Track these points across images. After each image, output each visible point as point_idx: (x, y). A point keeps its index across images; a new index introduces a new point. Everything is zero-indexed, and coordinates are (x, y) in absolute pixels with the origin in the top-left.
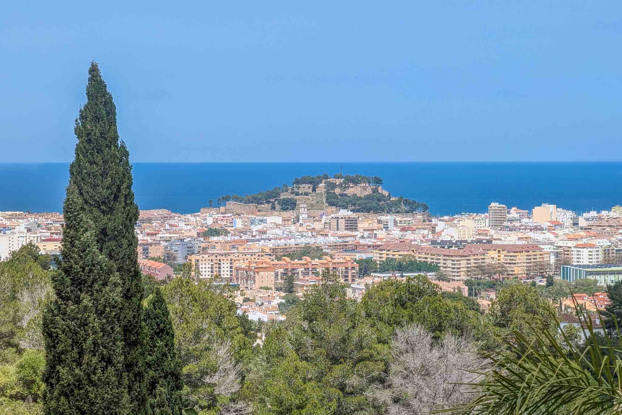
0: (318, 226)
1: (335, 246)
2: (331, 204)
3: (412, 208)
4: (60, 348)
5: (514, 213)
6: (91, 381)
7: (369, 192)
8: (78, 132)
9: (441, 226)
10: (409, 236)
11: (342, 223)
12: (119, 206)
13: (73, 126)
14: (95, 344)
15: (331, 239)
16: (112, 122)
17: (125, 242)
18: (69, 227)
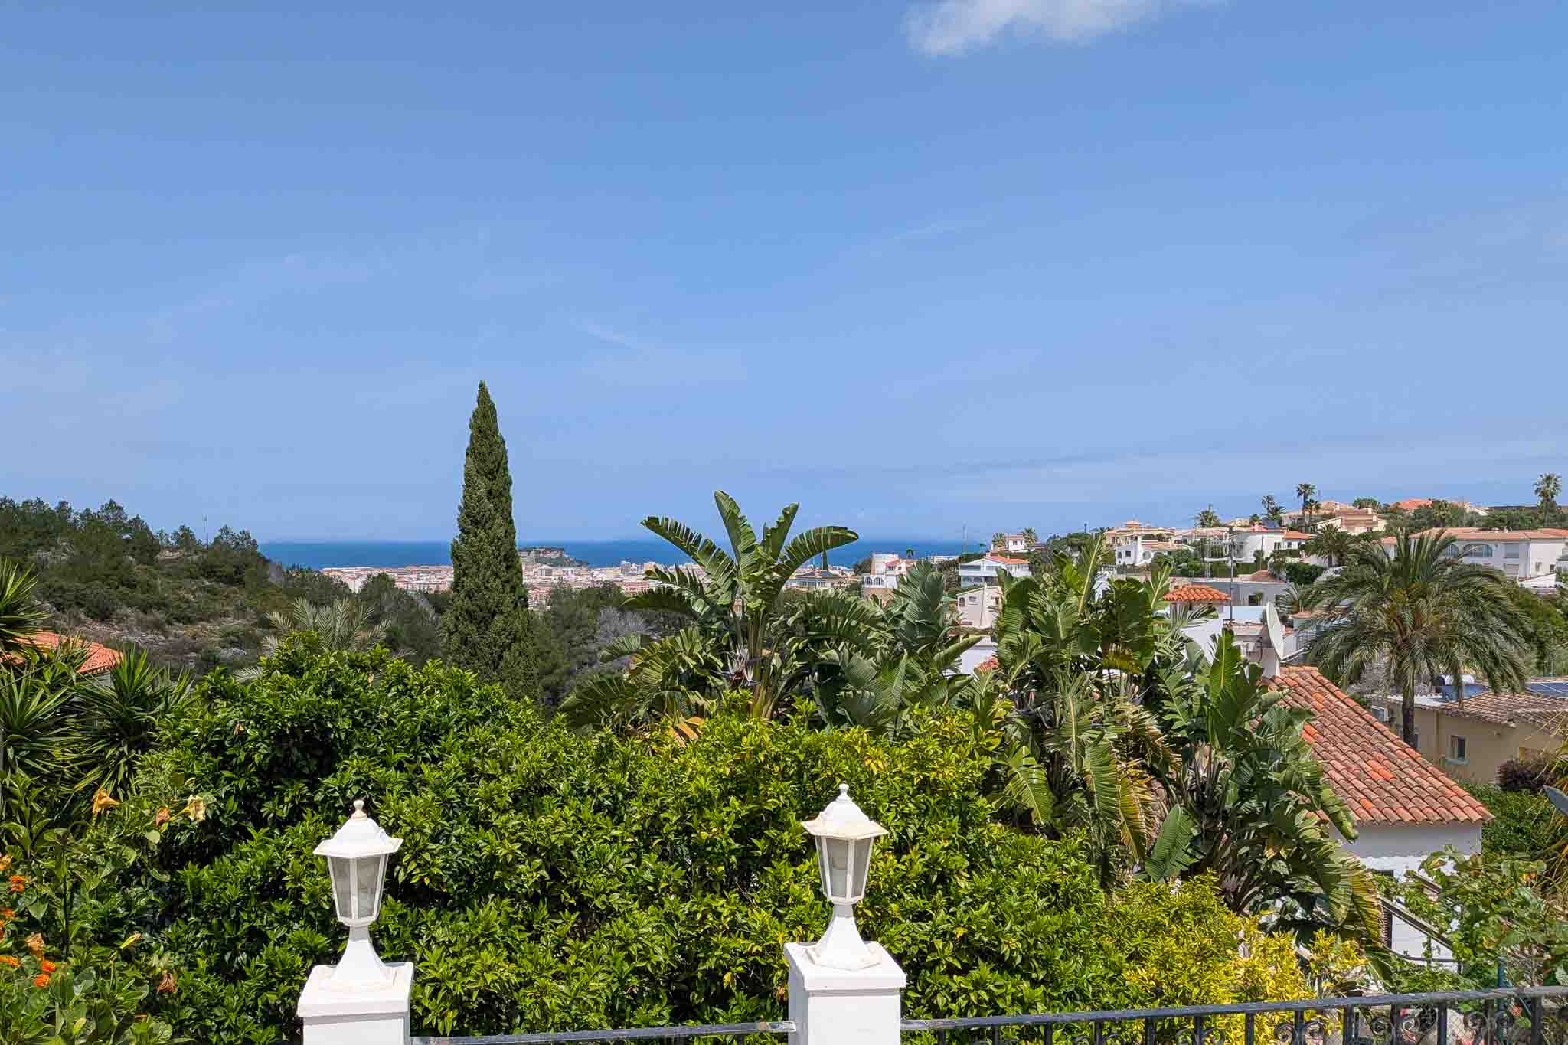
0: (531, 573)
1: (540, 584)
2: (537, 562)
3: (581, 564)
4: (464, 566)
5: (634, 566)
6: (487, 588)
7: (558, 555)
8: (471, 426)
9: (596, 573)
10: (579, 578)
11: (544, 572)
12: (499, 475)
13: (468, 423)
14: (488, 562)
15: (539, 580)
16: (495, 420)
17: (504, 499)
18: (468, 486)
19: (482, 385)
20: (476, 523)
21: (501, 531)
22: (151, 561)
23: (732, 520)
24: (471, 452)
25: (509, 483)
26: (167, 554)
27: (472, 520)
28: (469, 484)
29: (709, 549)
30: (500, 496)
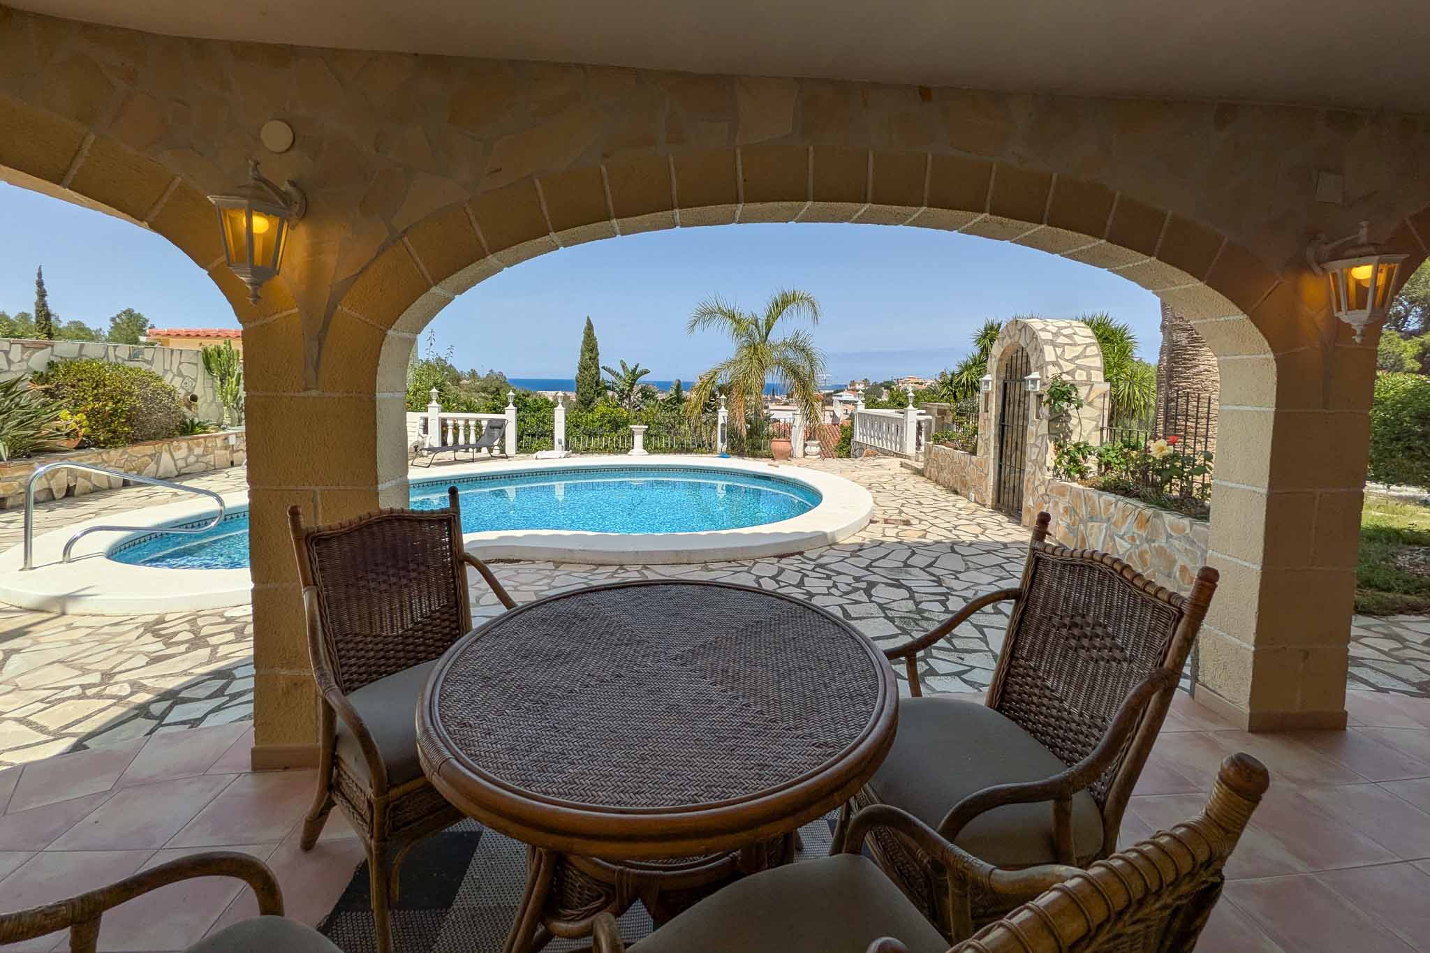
12: (595, 351)
13: (583, 332)
16: (593, 331)
17: (596, 360)
19: (588, 318)
20: (585, 369)
21: (594, 372)
22: (458, 384)
23: (624, 366)
24: (584, 342)
25: (598, 354)
26: (464, 382)
27: (583, 368)
28: (583, 355)
29: (618, 375)
30: (594, 359)
